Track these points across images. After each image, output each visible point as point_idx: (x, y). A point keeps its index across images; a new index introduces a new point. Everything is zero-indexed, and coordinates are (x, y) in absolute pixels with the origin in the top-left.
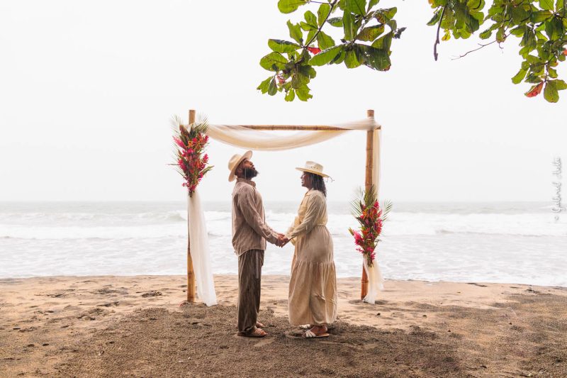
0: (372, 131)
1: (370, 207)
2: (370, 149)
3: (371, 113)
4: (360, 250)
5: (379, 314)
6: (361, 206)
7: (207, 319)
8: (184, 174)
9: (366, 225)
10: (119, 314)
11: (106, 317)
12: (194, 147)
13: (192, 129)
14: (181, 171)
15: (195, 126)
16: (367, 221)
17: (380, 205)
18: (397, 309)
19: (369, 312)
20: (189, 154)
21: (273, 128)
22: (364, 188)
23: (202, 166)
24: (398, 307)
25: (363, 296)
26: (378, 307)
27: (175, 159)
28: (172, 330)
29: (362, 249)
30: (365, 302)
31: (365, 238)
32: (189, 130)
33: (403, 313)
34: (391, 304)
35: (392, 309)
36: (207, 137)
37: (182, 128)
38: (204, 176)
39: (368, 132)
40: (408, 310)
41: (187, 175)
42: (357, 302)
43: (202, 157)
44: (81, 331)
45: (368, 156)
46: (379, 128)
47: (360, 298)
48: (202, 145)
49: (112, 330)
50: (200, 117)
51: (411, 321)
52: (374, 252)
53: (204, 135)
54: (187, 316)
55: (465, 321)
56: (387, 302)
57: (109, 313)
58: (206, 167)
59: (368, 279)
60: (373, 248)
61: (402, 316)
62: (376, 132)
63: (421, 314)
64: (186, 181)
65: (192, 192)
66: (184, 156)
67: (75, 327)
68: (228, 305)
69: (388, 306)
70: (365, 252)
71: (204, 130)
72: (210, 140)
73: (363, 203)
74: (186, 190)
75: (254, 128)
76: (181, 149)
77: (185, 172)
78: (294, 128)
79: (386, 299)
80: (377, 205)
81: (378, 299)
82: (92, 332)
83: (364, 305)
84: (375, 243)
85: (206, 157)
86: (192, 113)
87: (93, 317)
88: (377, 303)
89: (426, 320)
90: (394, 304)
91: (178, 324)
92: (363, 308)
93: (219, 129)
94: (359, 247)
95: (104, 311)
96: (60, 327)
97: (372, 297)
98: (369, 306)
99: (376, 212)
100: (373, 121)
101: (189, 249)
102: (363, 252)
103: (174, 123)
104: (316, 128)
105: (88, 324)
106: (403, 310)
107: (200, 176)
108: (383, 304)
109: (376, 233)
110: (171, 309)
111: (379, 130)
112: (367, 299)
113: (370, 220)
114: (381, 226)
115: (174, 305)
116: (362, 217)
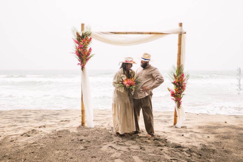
0: (181, 35)
1: (179, 76)
2: (180, 44)
3: (181, 25)
4: (173, 99)
5: (183, 135)
6: (174, 75)
7: (89, 138)
8: (79, 58)
9: (177, 86)
10: (44, 133)
11: (36, 135)
12: (84, 44)
13: (82, 34)
14: (77, 57)
15: (84, 32)
16: (177, 84)
17: (185, 75)
18: (193, 132)
20: (81, 48)
21: (127, 33)
22: (176, 66)
23: (88, 54)
24: (193, 130)
25: (175, 124)
26: (183, 130)
27: (74, 50)
28: (68, 144)
29: (175, 99)
30: (176, 127)
31: (176, 94)
32: (81, 35)
33: (196, 134)
35: (190, 132)
36: (91, 38)
37: (78, 34)
38: (89, 59)
39: (179, 35)
41: (80, 59)
42: (172, 127)
43: (88, 49)
44: (19, 144)
45: (179, 48)
46: (185, 33)
47: (173, 125)
48: (88, 43)
49: (36, 143)
50: (87, 28)
51: (201, 140)
52: (181, 100)
53: (89, 37)
54: (78, 135)
57: (38, 132)
58: (91, 54)
59: (177, 115)
60: (181, 99)
61: (196, 137)
62: (183, 35)
63: (206, 136)
64: (80, 62)
65: (83, 68)
66: (79, 48)
67: (17, 141)
68: (102, 128)
69: (188, 130)
70: (176, 101)
71: (90, 35)
72: (93, 40)
73: (176, 74)
74: (80, 67)
75: (115, 33)
76: (77, 45)
77: (79, 57)
78: (139, 33)
80: (183, 75)
81: (183, 125)
82: (25, 145)
83: (175, 129)
84: (182, 96)
85: (90, 49)
86: (83, 25)
87: (29, 135)
88: (182, 127)
89: (209, 140)
91: (73, 140)
93: (97, 34)
94: (173, 98)
95: (37, 131)
96: (9, 141)
97: (179, 124)
98: (178, 129)
99: (182, 79)
100: (182, 29)
101: (82, 98)
102: (175, 100)
103: (73, 31)
104: (150, 33)
105: (25, 139)
106: (196, 133)
107: (87, 60)
109: (182, 90)
110: (71, 131)
111: (185, 34)
112: (177, 125)
113: (179, 83)
114: (185, 86)
115: (74, 127)
116: (175, 82)
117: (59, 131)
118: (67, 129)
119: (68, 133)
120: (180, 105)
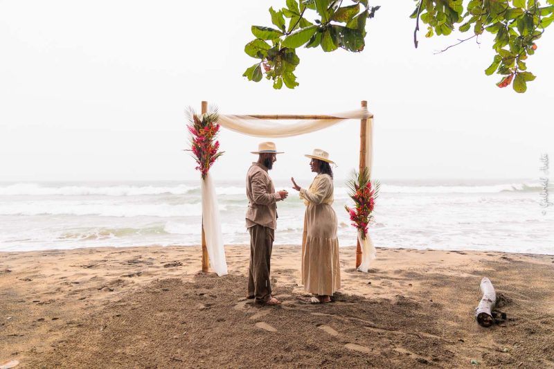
0: (365, 120)
1: (364, 187)
2: (363, 135)
3: (364, 104)
4: (354, 225)
5: (370, 283)
6: (356, 186)
7: (214, 290)
8: (197, 159)
9: (360, 203)
10: (138, 284)
11: (124, 288)
12: (206, 134)
13: (204, 118)
14: (195, 156)
16: (361, 200)
18: (387, 278)
19: (361, 281)
20: (202, 141)
22: (358, 170)
23: (214, 152)
24: (388, 275)
25: (358, 265)
26: (370, 275)
27: (189, 145)
29: (356, 224)
30: (359, 271)
31: (359, 215)
32: (201, 120)
33: (391, 281)
34: (382, 273)
35: (382, 278)
36: (218, 126)
37: (196, 118)
38: (215, 160)
39: (362, 121)
40: (396, 279)
41: (200, 159)
42: (352, 271)
43: (213, 144)
44: (95, 303)
45: (362, 142)
46: (372, 117)
47: (355, 267)
48: (213, 133)
51: (398, 290)
52: (367, 226)
53: (215, 124)
55: (446, 290)
56: (378, 270)
57: (128, 284)
58: (217, 152)
59: (362, 250)
60: (366, 223)
61: (390, 285)
62: (369, 120)
63: (407, 283)
64: (199, 166)
65: (204, 175)
66: (198, 142)
69: (379, 275)
70: (359, 227)
71: (216, 120)
73: (358, 184)
74: (200, 173)
77: (198, 157)
79: (378, 267)
80: (369, 186)
81: (371, 267)
82: (104, 305)
83: (358, 274)
84: (368, 219)
85: (217, 144)
86: (204, 104)
87: (112, 288)
88: (369, 271)
89: (411, 289)
90: (385, 272)
91: (187, 295)
92: (356, 277)
93: (228, 119)
94: (354, 222)
95: (124, 282)
96: (78, 298)
97: (365, 266)
98: (362, 274)
99: (368, 191)
100: (366, 111)
101: (203, 225)
103: (188, 114)
106: (392, 279)
107: (212, 161)
108: (375, 272)
109: (369, 210)
110: (185, 280)
111: (371, 119)
112: (361, 267)
113: (363, 198)
114: (373, 203)
115: (189, 275)
116: (356, 196)
117: (164, 282)
118: (177, 277)
119: (179, 284)
120: (366, 235)
